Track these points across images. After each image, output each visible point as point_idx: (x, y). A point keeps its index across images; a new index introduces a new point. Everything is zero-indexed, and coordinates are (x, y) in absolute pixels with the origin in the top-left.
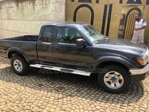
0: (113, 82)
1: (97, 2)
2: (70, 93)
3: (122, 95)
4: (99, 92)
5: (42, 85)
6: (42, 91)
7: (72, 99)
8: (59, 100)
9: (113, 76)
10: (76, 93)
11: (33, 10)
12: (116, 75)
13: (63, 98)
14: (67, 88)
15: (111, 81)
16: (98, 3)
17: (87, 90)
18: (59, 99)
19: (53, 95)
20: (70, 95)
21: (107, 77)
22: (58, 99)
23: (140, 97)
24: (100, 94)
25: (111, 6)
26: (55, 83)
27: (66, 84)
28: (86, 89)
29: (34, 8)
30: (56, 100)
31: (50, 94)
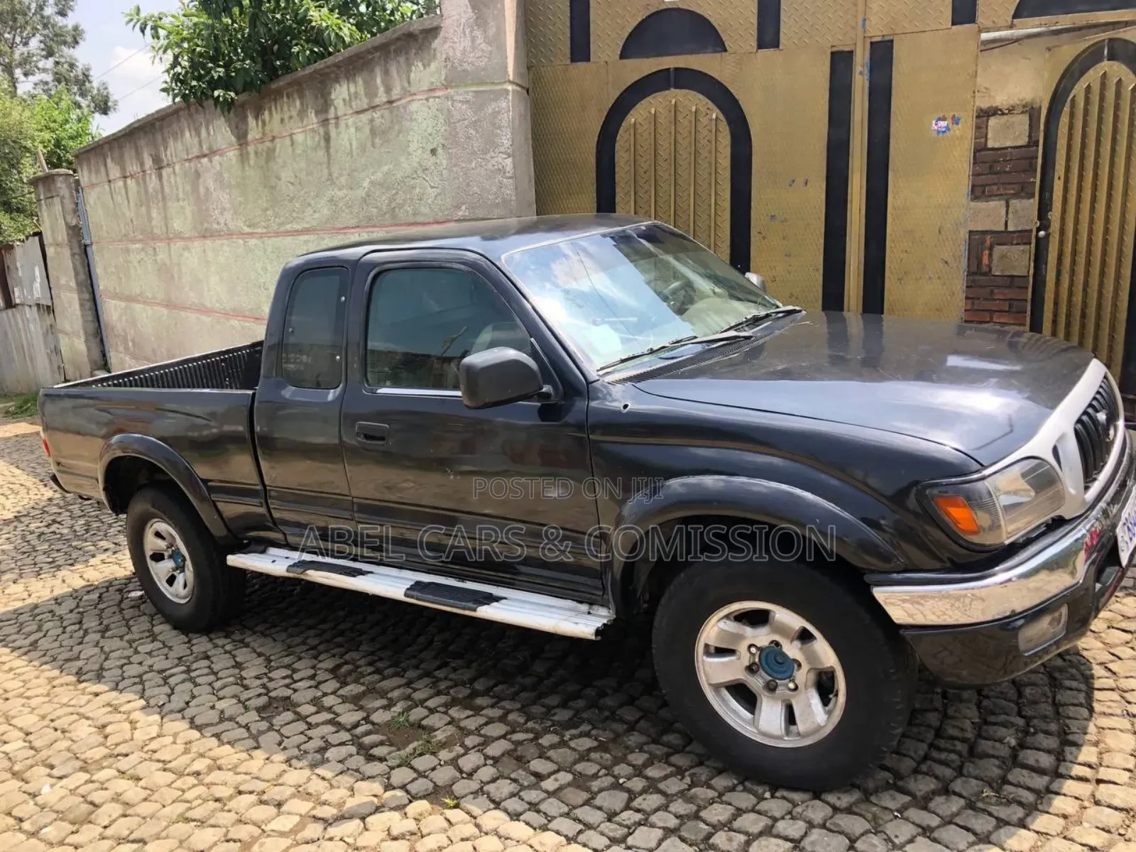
0: (771, 688)
1: (768, 36)
2: (444, 775)
3: (844, 800)
4: (680, 772)
5: (288, 704)
6: (259, 755)
7: (435, 821)
8: (332, 831)
9: (762, 637)
10: (487, 772)
11: (321, 153)
12: (782, 630)
13: (378, 809)
14: (440, 736)
15: (756, 683)
16: (775, 44)
17: (584, 757)
18: (342, 818)
19: (316, 786)
20: (438, 795)
21: (721, 652)
22: (327, 823)
23: (1002, 823)
24: (673, 786)
25: (882, 53)
26: (383, 694)
27: (454, 702)
28: (586, 743)
29: (327, 139)
30: (314, 830)
31: (296, 776)
